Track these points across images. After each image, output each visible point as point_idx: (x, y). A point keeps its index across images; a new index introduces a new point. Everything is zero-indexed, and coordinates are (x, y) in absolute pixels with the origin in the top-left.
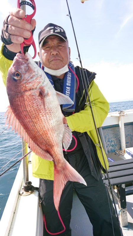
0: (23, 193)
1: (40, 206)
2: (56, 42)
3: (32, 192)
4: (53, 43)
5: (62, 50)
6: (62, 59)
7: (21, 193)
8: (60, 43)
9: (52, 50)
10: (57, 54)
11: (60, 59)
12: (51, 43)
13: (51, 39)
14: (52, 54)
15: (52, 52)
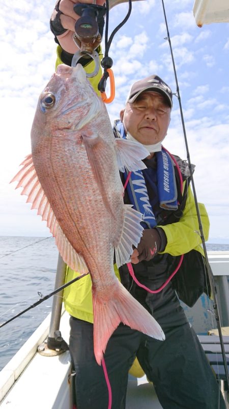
0: (44, 350)
1: (69, 382)
2: (157, 102)
3: (61, 351)
4: (153, 103)
5: (162, 117)
6: (158, 130)
7: (41, 348)
8: (161, 107)
9: (147, 112)
10: (154, 119)
11: (155, 128)
12: (148, 101)
13: (151, 95)
14: (146, 117)
15: (147, 115)
